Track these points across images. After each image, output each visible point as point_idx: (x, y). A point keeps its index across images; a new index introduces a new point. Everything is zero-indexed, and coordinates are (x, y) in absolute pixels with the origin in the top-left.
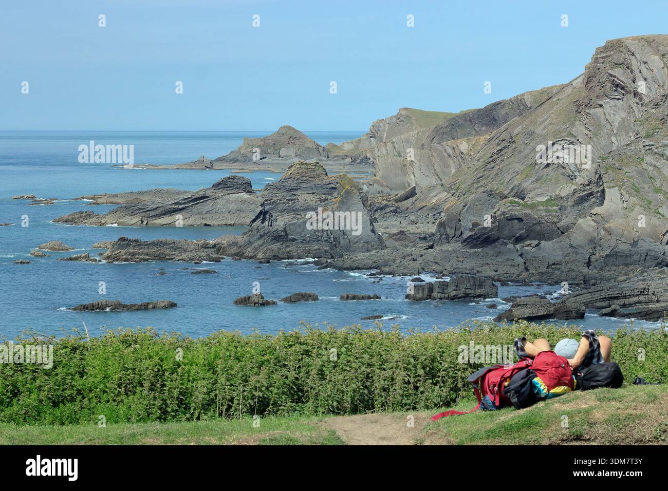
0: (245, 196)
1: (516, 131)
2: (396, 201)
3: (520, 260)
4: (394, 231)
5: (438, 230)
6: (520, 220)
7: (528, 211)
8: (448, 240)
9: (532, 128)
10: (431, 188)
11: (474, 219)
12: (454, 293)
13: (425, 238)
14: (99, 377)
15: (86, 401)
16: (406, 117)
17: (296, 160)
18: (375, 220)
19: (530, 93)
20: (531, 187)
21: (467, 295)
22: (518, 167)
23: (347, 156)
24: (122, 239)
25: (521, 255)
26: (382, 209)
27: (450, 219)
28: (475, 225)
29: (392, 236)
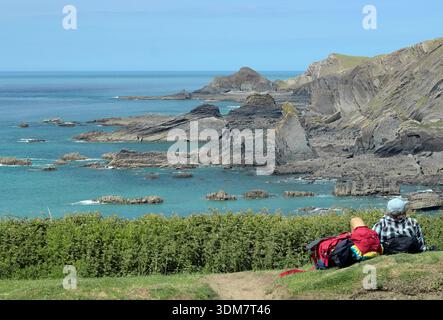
0: (214, 119)
1: (415, 70)
2: (326, 122)
3: (418, 166)
4: (325, 145)
5: (357, 144)
6: (418, 136)
7: (424, 130)
8: (364, 151)
9: (426, 68)
10: (352, 113)
11: (384, 136)
12: (368, 190)
13: (347, 150)
14: (55, 247)
15: (45, 264)
16: (335, 60)
17: (253, 92)
18: (310, 137)
19: (426, 42)
20: (427, 112)
21: (378, 192)
22: (416, 97)
23: (290, 90)
24: (125, 151)
25: (418, 163)
26: (316, 128)
27: (365, 136)
28: (384, 140)
29: (322, 148)
